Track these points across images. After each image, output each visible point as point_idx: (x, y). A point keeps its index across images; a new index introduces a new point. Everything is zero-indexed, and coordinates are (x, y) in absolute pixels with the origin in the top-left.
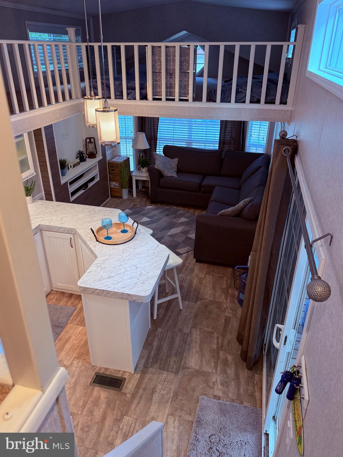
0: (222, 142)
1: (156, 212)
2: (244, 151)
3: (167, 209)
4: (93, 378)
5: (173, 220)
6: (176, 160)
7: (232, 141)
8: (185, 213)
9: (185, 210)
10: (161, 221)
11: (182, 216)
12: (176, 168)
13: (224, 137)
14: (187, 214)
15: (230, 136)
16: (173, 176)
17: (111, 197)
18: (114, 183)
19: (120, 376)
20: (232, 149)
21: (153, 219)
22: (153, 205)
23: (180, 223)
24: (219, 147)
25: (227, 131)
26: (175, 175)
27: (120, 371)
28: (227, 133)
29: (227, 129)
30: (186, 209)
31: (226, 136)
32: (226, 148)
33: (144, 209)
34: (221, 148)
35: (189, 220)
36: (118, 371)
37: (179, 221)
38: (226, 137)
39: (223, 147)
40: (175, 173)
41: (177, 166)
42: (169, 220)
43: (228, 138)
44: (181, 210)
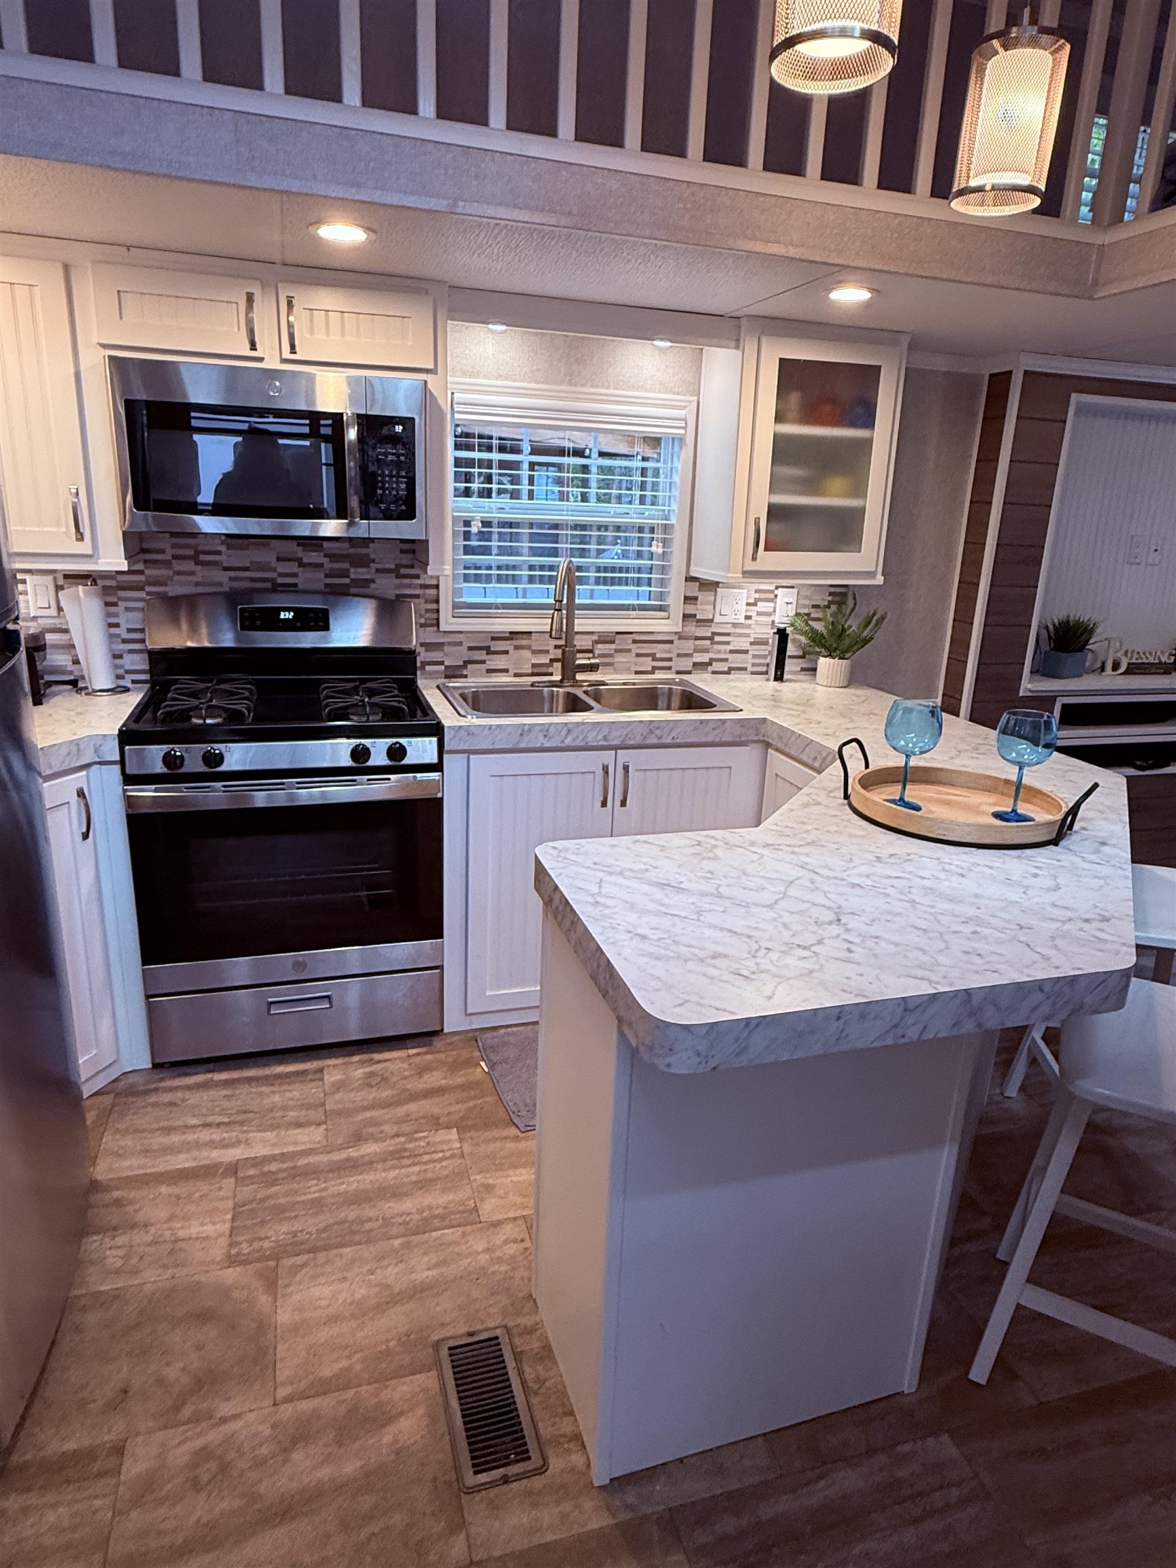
4: (471, 1334)
19: (546, 1431)
27: (571, 1413)
36: (563, 1405)
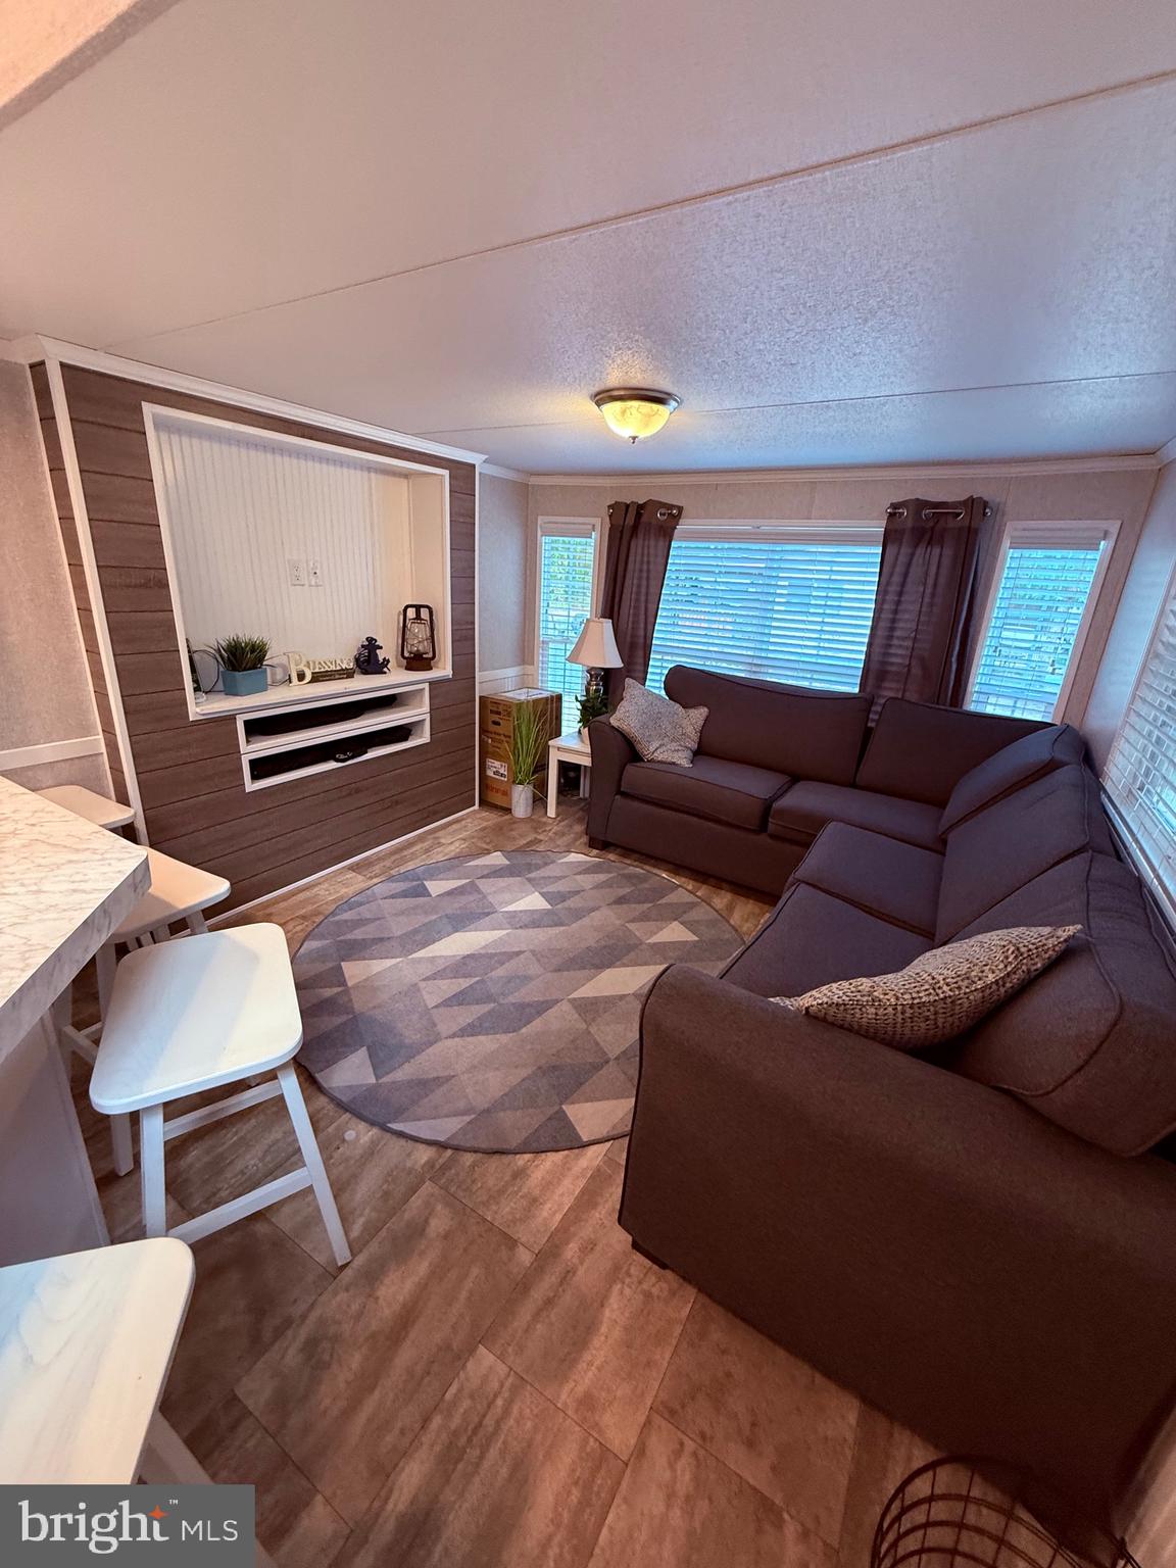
0: (874, 671)
1: (587, 881)
2: (961, 707)
3: (629, 877)
5: (631, 926)
6: (699, 714)
7: (916, 671)
8: (692, 905)
9: (698, 894)
10: (586, 921)
11: (676, 913)
12: (696, 739)
13: (886, 654)
14: (701, 913)
15: (909, 653)
16: (674, 763)
17: (480, 806)
18: (497, 764)
20: (912, 696)
21: (559, 906)
22: (595, 852)
23: (655, 944)
24: (862, 686)
25: (898, 633)
26: (682, 759)
28: (898, 638)
29: (901, 625)
30: (704, 887)
31: (892, 651)
32: (889, 691)
33: (553, 862)
34: (868, 689)
35: (697, 939)
37: (654, 933)
38: (896, 655)
39: (879, 687)
40: (689, 754)
41: (701, 732)
42: (618, 922)
43: (898, 657)
44: (682, 890)
